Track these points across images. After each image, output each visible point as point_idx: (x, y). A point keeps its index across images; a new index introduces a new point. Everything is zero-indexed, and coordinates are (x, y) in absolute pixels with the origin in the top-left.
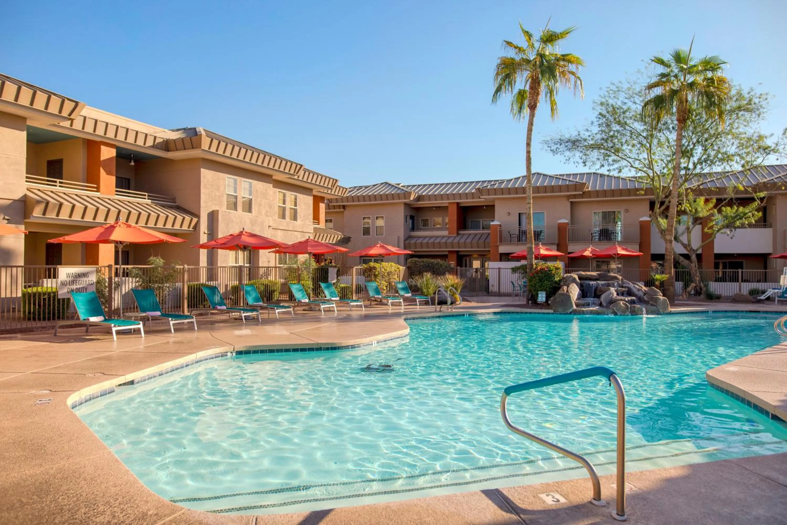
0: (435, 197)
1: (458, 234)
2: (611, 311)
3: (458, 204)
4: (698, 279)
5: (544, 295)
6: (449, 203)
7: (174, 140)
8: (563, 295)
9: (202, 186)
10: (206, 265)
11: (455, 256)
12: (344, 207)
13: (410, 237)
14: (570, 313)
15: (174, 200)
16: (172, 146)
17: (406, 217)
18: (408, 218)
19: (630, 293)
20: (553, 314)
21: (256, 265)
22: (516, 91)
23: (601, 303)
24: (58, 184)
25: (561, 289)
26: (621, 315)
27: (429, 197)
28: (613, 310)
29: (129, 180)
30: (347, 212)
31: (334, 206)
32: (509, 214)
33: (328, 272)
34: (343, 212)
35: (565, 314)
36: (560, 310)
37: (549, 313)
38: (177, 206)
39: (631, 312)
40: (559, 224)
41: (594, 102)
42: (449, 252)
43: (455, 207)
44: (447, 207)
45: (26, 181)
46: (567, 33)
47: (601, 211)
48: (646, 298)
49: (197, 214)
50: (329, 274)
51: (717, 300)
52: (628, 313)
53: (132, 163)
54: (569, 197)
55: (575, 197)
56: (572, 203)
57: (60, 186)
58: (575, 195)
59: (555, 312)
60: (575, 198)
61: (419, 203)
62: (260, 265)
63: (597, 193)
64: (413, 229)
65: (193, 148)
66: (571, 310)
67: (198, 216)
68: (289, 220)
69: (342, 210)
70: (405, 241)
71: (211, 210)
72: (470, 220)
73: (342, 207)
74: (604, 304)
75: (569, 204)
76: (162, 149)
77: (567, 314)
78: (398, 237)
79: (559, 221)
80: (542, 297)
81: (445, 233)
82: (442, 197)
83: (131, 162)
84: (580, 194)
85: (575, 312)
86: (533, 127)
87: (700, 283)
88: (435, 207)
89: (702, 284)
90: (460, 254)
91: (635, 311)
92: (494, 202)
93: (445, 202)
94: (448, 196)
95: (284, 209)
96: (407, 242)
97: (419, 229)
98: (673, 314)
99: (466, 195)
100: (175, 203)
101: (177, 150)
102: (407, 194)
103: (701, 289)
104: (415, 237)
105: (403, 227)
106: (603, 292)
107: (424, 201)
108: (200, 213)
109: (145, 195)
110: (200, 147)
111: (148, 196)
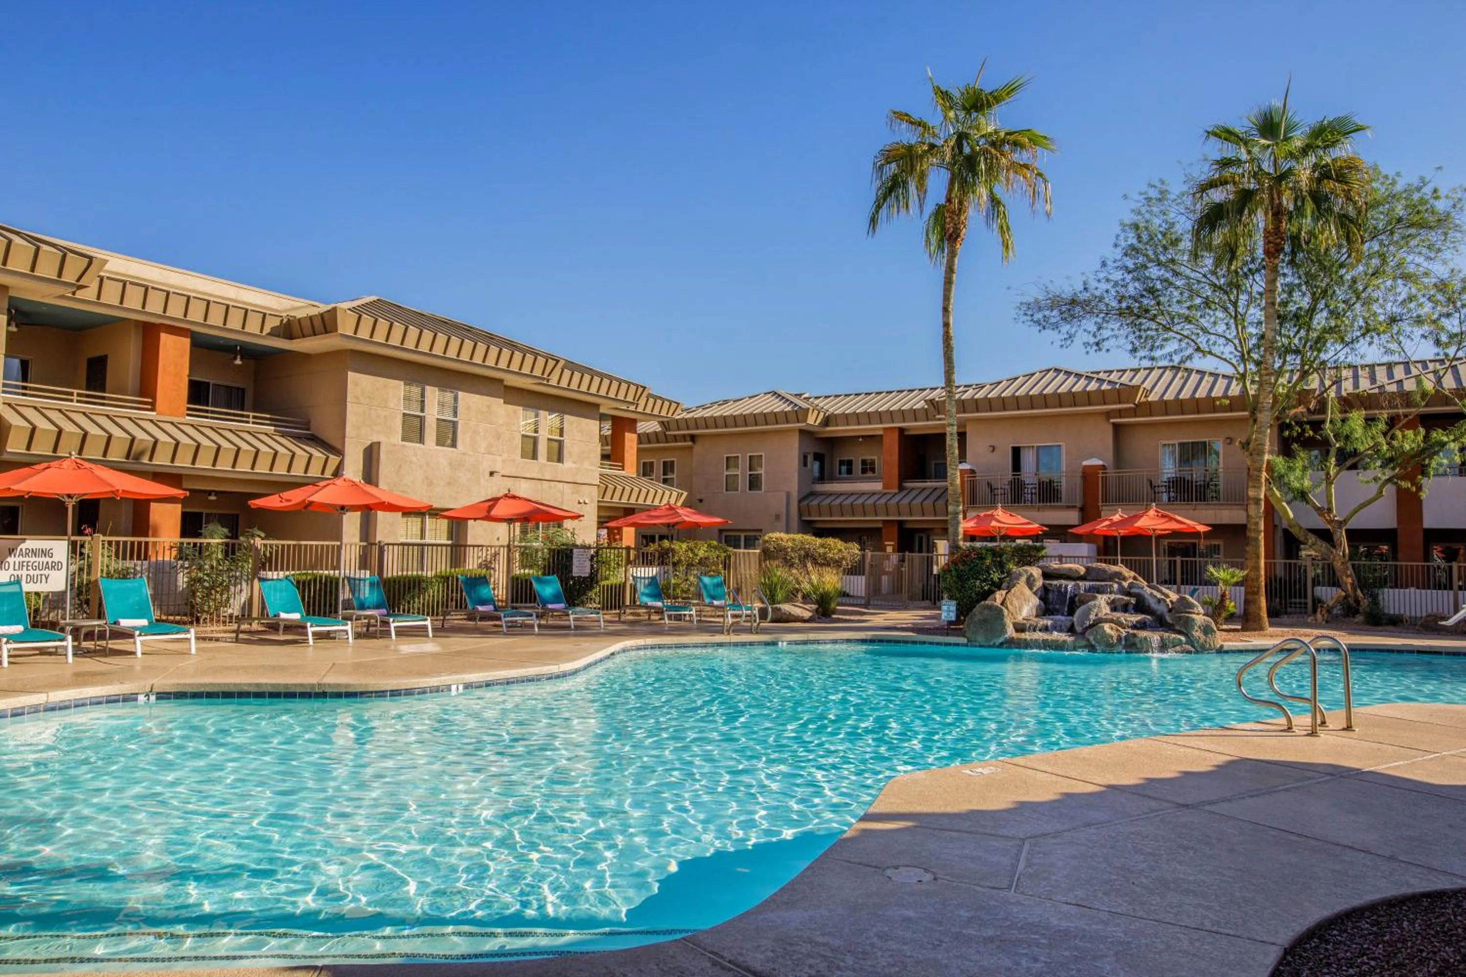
0: (858, 418)
1: (901, 488)
2: (1084, 643)
3: (901, 430)
4: (1350, 580)
5: (953, 608)
6: (885, 429)
7: (299, 320)
8: (990, 608)
9: (349, 399)
10: (357, 539)
11: (895, 530)
12: (693, 438)
13: (813, 494)
14: (1001, 645)
15: (307, 426)
16: (296, 329)
17: (805, 457)
18: (810, 458)
19: (1141, 606)
20: (966, 645)
21: (463, 543)
22: (930, 208)
23: (1073, 625)
24: (75, 398)
25: (991, 597)
26: (1103, 652)
27: (846, 418)
28: (1088, 640)
29: (243, 390)
30: (698, 448)
31: (675, 436)
32: (994, 448)
33: (572, 557)
34: (691, 448)
35: (989, 646)
36: (980, 639)
37: (957, 645)
38: (312, 435)
39: (1125, 647)
40: (1086, 467)
41: (1123, 225)
42: (885, 522)
43: (896, 435)
44: (881, 436)
45: (4, 392)
46: (1011, 90)
47: (1176, 442)
48: (1168, 619)
49: (338, 446)
50: (574, 560)
51: (1390, 628)
52: (1120, 648)
53: (238, 362)
54: (1108, 415)
55: (1120, 413)
56: (1114, 425)
57: (78, 401)
58: (1120, 410)
59: (970, 643)
60: (1121, 417)
61: (828, 429)
62: (469, 543)
63: (1164, 406)
64: (822, 479)
65: (326, 332)
66: (1001, 640)
67: (339, 452)
68: (545, 461)
69: (690, 443)
70: (800, 501)
71: (369, 443)
72: (933, 463)
73: (688, 438)
74: (1079, 629)
75: (1110, 430)
76: (279, 336)
77: (994, 646)
78: (788, 495)
79: (1085, 463)
80: (949, 611)
81: (878, 486)
82: (868, 417)
83: (235, 358)
84: (1130, 408)
85: (1011, 643)
86: (954, 276)
87: (1354, 589)
88: (863, 437)
89: (1359, 592)
90: (908, 526)
91: (1134, 644)
92: (965, 426)
93: (876, 428)
94: (879, 416)
95: (535, 441)
96: (805, 503)
97: (832, 479)
98: (1227, 652)
99: (915, 414)
100: (308, 429)
101: (304, 336)
102: (800, 414)
103: (1357, 602)
104: (821, 494)
105: (796, 475)
106: (1083, 603)
107: (837, 425)
108: (344, 447)
109: (248, 417)
110: (336, 330)
111: (254, 417)
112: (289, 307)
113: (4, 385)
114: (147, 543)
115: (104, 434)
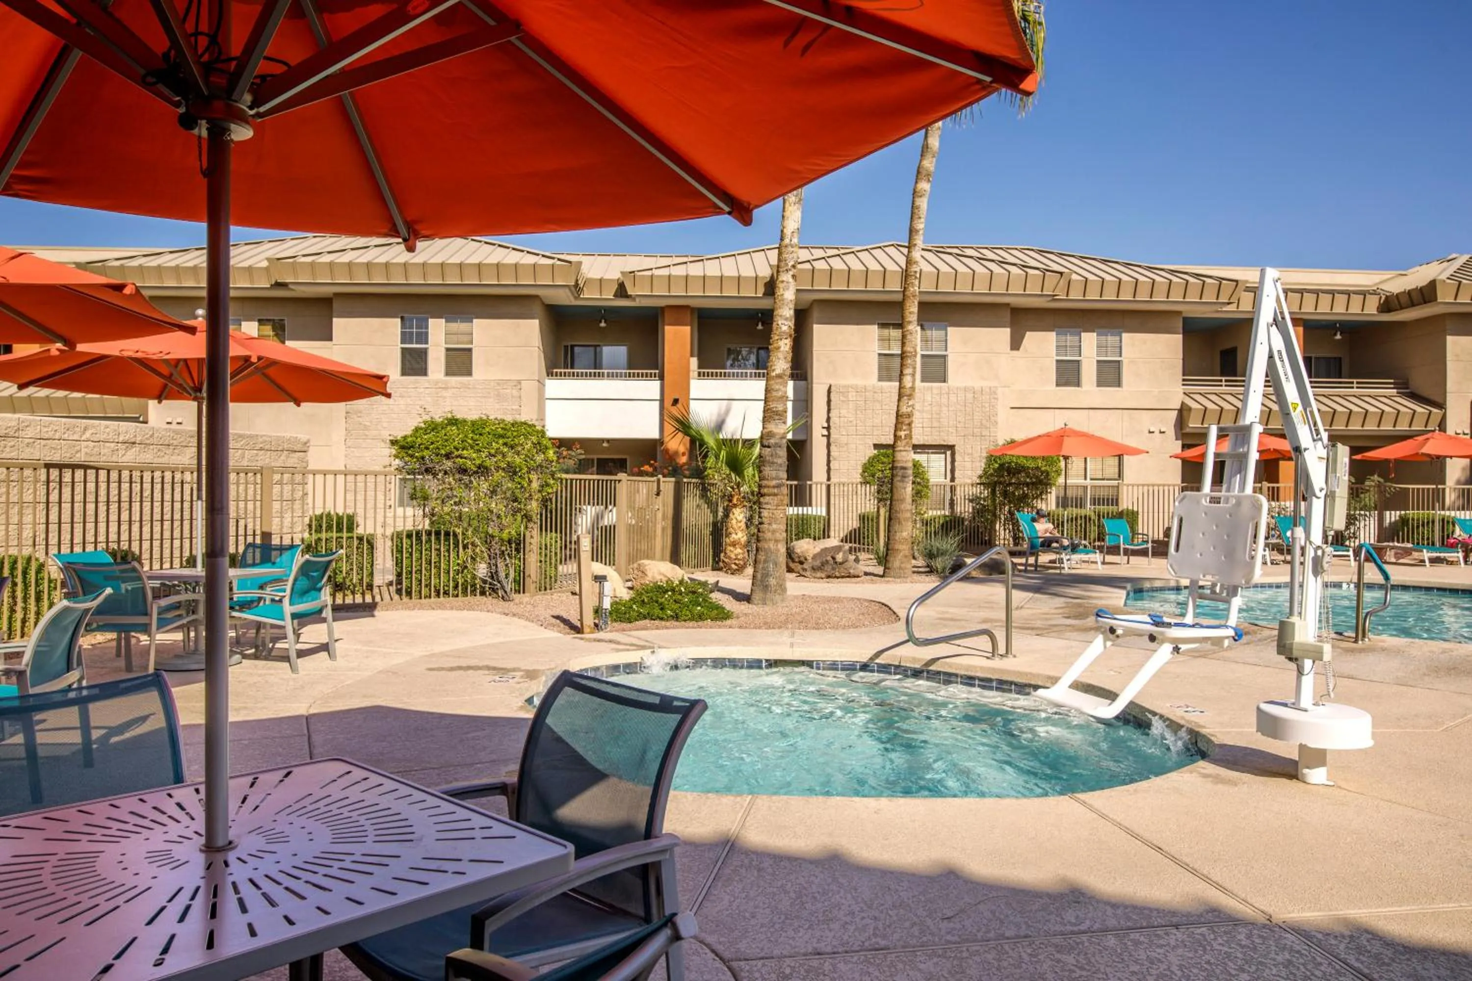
7: (1399, 294)
9: (1448, 359)
16: (1394, 303)
29: (1341, 360)
38: (1411, 393)
45: (1183, 385)
49: (1438, 399)
53: (1338, 337)
57: (1226, 385)
65: (1425, 302)
67: (1441, 406)
83: (1335, 334)
100: (1407, 388)
101: (1403, 308)
108: (1445, 401)
109: (1352, 383)
110: (1436, 299)
111: (1358, 383)
112: (1378, 281)
113: (1184, 380)
114: (1278, 488)
115: (1217, 408)
